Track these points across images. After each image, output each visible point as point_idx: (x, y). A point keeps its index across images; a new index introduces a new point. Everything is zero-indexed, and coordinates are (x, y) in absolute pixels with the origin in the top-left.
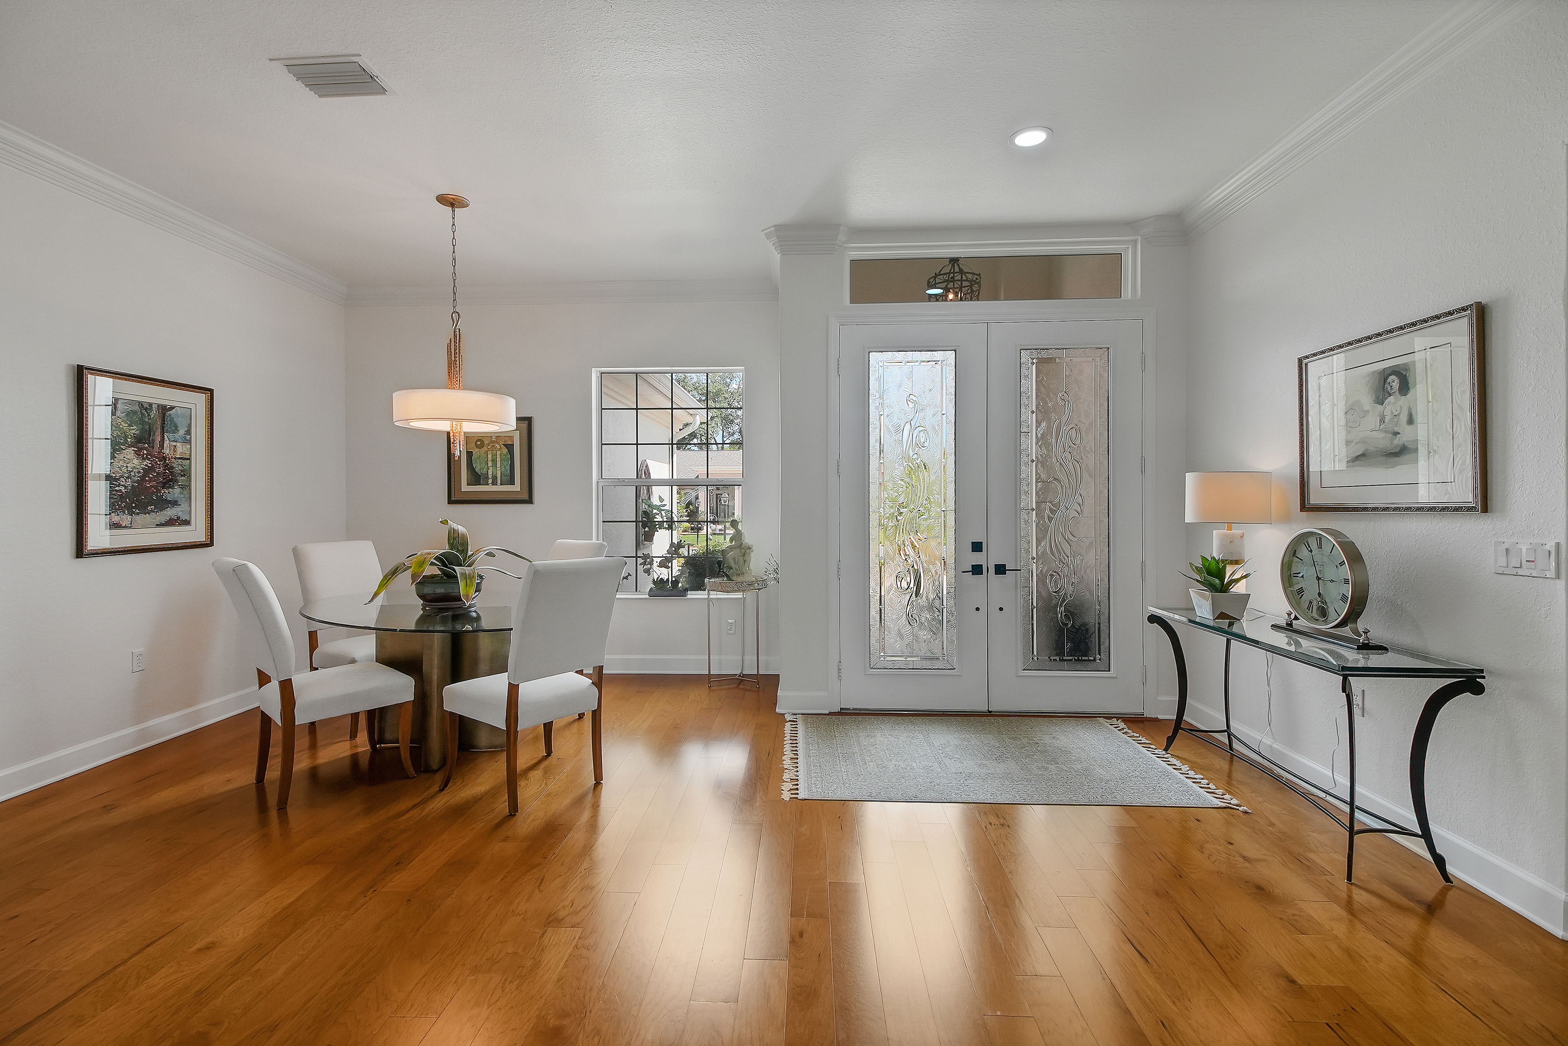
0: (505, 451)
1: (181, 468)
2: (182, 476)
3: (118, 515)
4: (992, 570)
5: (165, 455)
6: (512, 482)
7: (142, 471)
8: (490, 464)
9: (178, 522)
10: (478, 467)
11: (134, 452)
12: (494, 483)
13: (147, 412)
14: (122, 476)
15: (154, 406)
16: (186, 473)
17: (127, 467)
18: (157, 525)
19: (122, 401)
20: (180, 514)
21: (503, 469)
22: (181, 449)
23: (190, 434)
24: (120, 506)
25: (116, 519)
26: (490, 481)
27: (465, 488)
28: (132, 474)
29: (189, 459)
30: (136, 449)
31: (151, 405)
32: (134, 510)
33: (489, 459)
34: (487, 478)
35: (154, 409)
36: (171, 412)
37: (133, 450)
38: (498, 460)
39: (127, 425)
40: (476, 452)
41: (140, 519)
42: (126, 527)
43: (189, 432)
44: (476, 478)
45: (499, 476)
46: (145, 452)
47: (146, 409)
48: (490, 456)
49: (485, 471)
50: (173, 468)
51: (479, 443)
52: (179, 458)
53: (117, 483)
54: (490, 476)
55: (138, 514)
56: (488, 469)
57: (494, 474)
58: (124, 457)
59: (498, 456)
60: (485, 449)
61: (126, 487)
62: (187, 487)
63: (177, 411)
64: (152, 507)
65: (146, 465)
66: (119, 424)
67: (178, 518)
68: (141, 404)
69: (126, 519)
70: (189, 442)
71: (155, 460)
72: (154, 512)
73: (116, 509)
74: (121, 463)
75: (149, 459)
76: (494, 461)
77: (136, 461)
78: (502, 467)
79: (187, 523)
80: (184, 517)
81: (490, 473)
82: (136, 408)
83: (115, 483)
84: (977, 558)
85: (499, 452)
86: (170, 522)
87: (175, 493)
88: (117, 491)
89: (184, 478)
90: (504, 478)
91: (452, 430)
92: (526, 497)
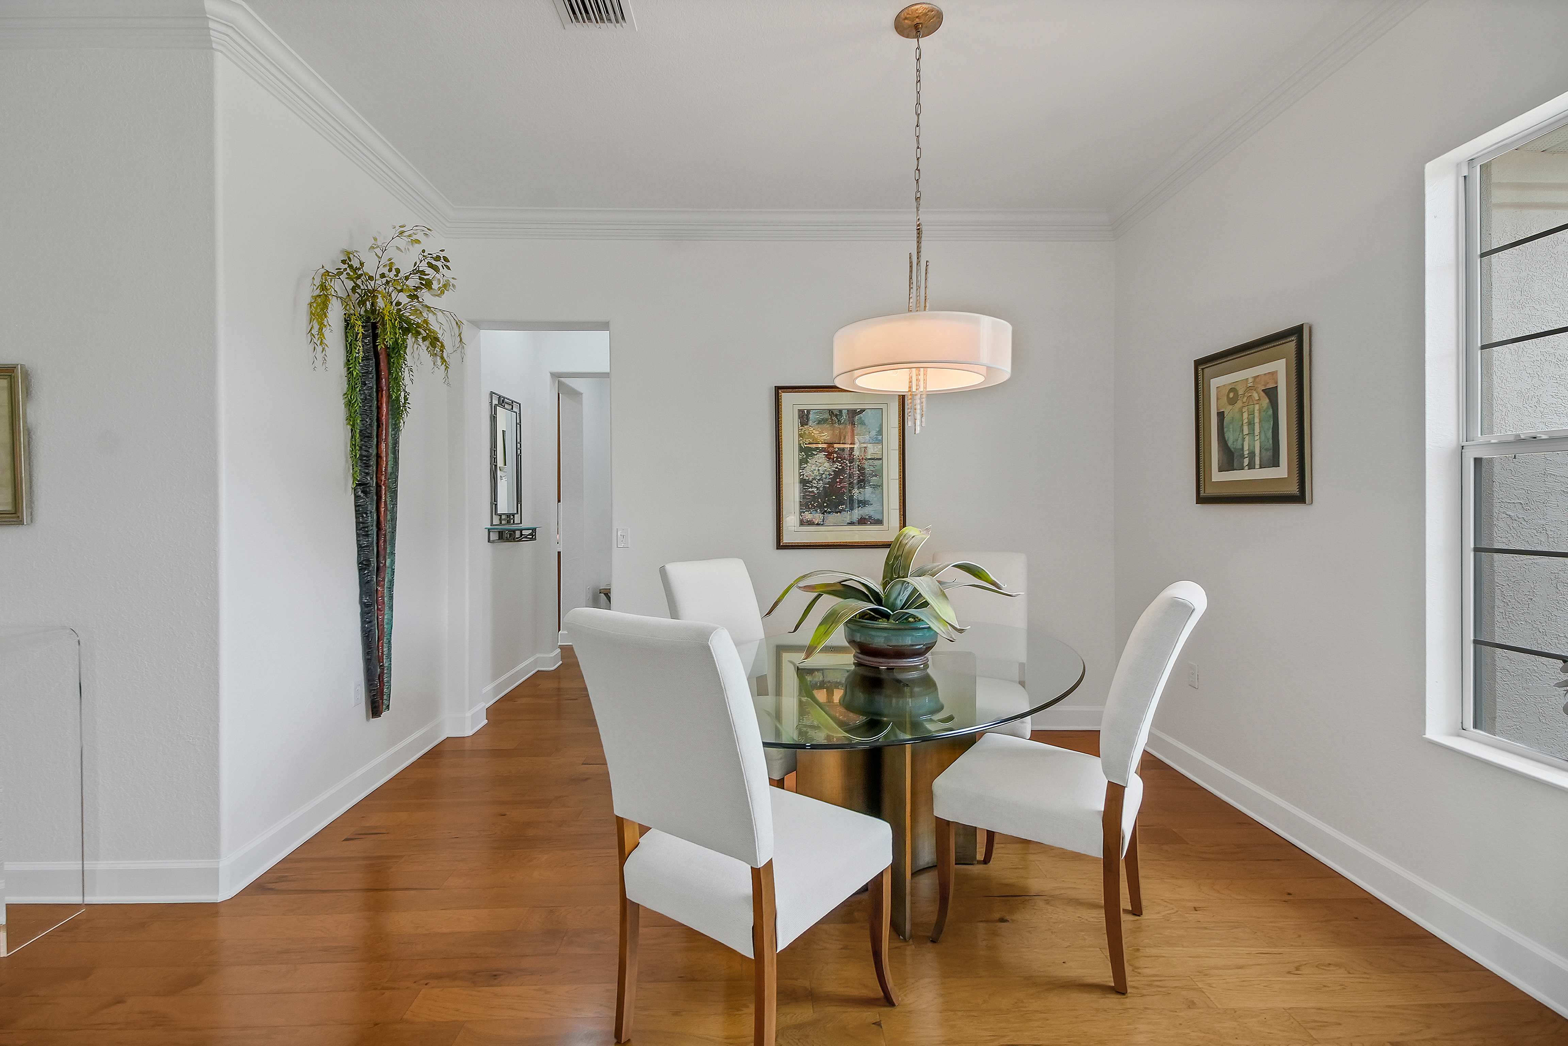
0: (1265, 401)
1: (872, 468)
2: (874, 476)
3: (811, 513)
5: (855, 457)
6: (1275, 462)
7: (833, 473)
8: (1246, 431)
9: (870, 521)
10: (1231, 438)
11: (824, 456)
12: (1251, 466)
13: (837, 419)
14: (814, 479)
15: (844, 412)
16: (878, 473)
17: (819, 470)
18: (850, 523)
19: (814, 411)
20: (872, 513)
21: (1263, 438)
22: (872, 450)
23: (882, 435)
24: (812, 505)
25: (808, 516)
26: (1246, 462)
27: (1217, 476)
28: (824, 476)
29: (880, 459)
30: (827, 454)
31: (840, 411)
32: (826, 509)
33: (1244, 422)
34: (1242, 456)
35: (844, 414)
36: (861, 415)
37: (824, 455)
38: (1257, 420)
39: (818, 433)
40: (1227, 410)
41: (832, 517)
42: (818, 524)
43: (880, 432)
44: (1230, 460)
45: (1258, 451)
46: (835, 455)
47: (836, 415)
48: (1245, 415)
49: (1239, 446)
50: (864, 469)
51: (1231, 395)
52: (870, 459)
53: (810, 485)
54: (1246, 453)
55: (829, 513)
56: (1244, 441)
57: (1252, 448)
58: (816, 462)
59: (1257, 414)
60: (1239, 404)
61: (818, 488)
62: (879, 486)
63: (867, 412)
64: (843, 506)
65: (836, 468)
66: (811, 432)
67: (870, 517)
68: (831, 412)
69: (817, 517)
70: (881, 442)
71: (845, 462)
72: (845, 511)
73: (809, 508)
74: (813, 467)
75: (839, 462)
76: (1251, 424)
77: (827, 464)
78: (1263, 433)
79: (879, 522)
80: (877, 516)
81: (1246, 448)
82: (827, 416)
83: (808, 485)
85: (1257, 407)
86: (862, 521)
87: (868, 493)
88: (810, 492)
89: (876, 478)
90: (1264, 454)
91: (910, 387)
92: (1294, 489)
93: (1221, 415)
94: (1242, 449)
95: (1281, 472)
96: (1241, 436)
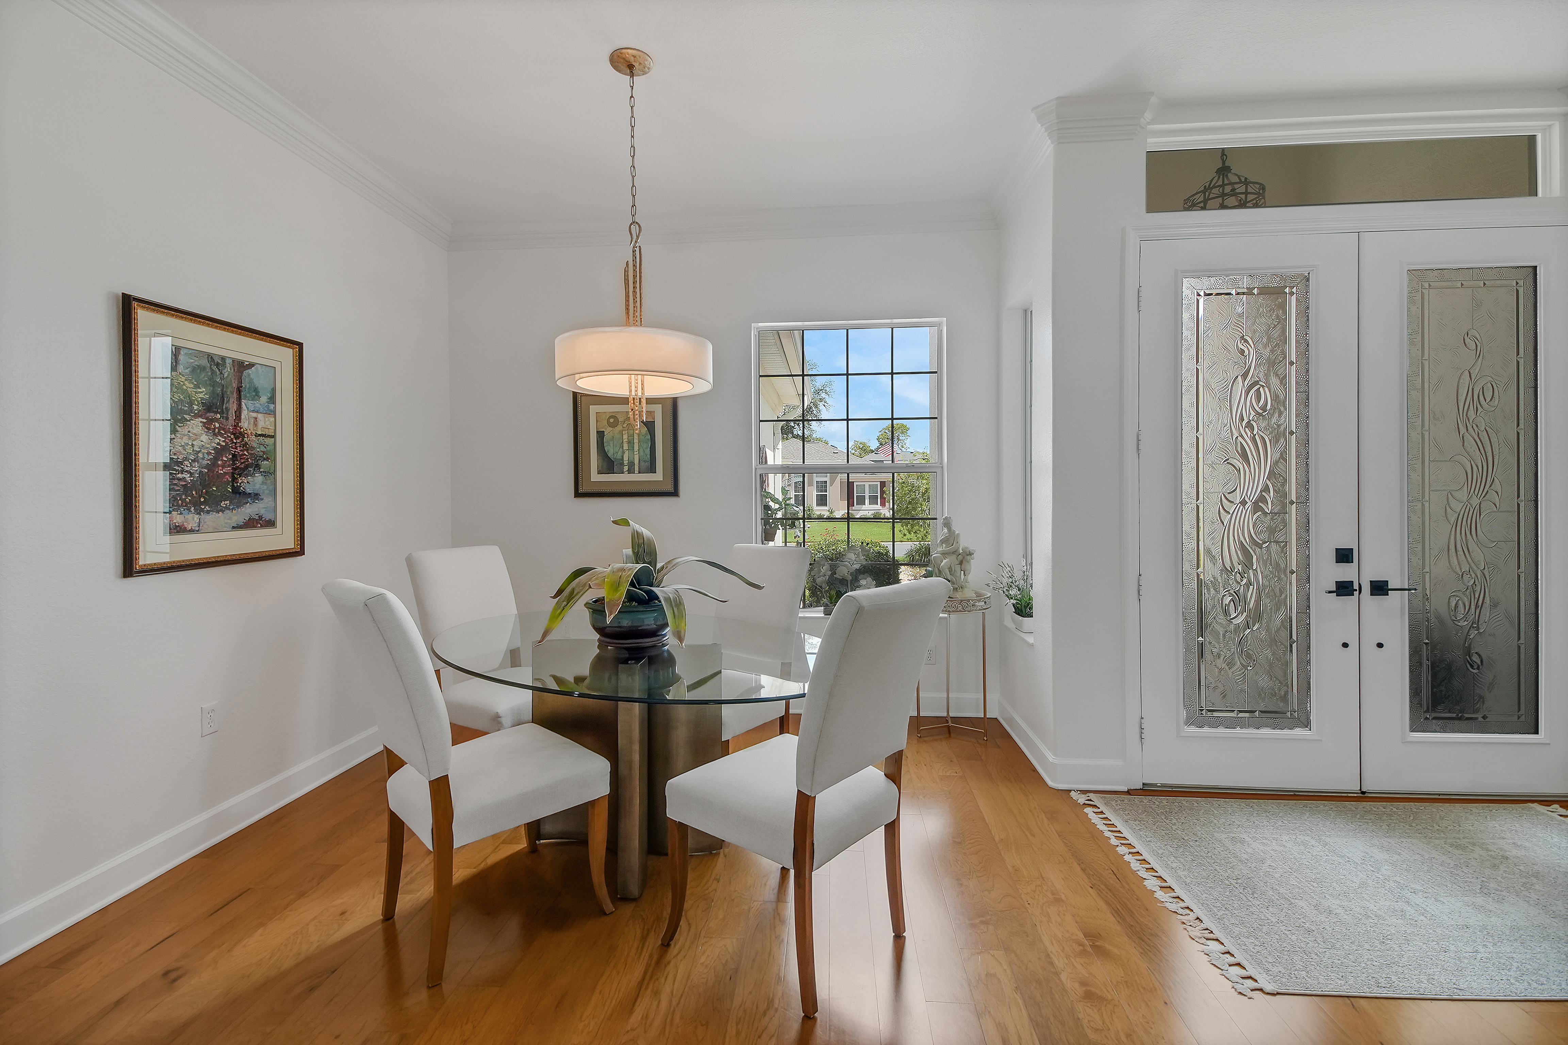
0: (645, 432)
1: (263, 449)
2: (264, 459)
3: (181, 514)
4: (1366, 589)
5: (242, 430)
6: (652, 469)
7: (213, 452)
8: (626, 447)
9: (260, 523)
10: (610, 450)
11: (201, 424)
12: (631, 471)
13: (219, 370)
14: (186, 459)
15: (228, 361)
16: (270, 455)
17: (193, 445)
18: (233, 527)
19: (186, 351)
20: (262, 512)
21: (642, 453)
22: (264, 423)
23: (274, 403)
24: (183, 501)
25: (178, 519)
26: (626, 468)
27: (595, 477)
28: (200, 455)
29: (273, 437)
30: (205, 421)
31: (223, 359)
32: (203, 507)
33: (624, 441)
34: (622, 464)
35: (228, 365)
36: (250, 371)
37: (201, 422)
38: (636, 441)
39: (192, 386)
40: (608, 431)
41: (211, 519)
42: (192, 531)
43: (272, 399)
44: (609, 465)
45: (636, 462)
46: (217, 425)
47: (217, 365)
48: (625, 437)
49: (619, 456)
50: (254, 448)
51: (612, 420)
52: (260, 435)
53: (180, 469)
54: (626, 462)
55: (208, 512)
56: (623, 453)
57: (631, 459)
58: (189, 432)
59: (636, 436)
60: (619, 428)
61: (191, 474)
62: (271, 473)
63: (257, 369)
64: (226, 502)
65: (218, 444)
66: (182, 383)
67: (261, 517)
68: (210, 357)
69: (191, 519)
70: (273, 413)
71: (230, 437)
72: (229, 509)
73: (178, 505)
74: (185, 440)
75: (221, 435)
76: (631, 443)
77: (204, 438)
78: (641, 451)
79: (271, 524)
80: (268, 516)
81: (626, 458)
82: (204, 362)
83: (176, 468)
84: (1346, 572)
86: (251, 524)
87: (253, 482)
88: (179, 479)
89: (267, 462)
90: (642, 464)
91: (631, 391)
92: (670, 488)
93: (601, 434)
94: (622, 459)
95: (658, 476)
96: (621, 450)
